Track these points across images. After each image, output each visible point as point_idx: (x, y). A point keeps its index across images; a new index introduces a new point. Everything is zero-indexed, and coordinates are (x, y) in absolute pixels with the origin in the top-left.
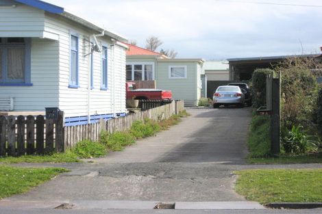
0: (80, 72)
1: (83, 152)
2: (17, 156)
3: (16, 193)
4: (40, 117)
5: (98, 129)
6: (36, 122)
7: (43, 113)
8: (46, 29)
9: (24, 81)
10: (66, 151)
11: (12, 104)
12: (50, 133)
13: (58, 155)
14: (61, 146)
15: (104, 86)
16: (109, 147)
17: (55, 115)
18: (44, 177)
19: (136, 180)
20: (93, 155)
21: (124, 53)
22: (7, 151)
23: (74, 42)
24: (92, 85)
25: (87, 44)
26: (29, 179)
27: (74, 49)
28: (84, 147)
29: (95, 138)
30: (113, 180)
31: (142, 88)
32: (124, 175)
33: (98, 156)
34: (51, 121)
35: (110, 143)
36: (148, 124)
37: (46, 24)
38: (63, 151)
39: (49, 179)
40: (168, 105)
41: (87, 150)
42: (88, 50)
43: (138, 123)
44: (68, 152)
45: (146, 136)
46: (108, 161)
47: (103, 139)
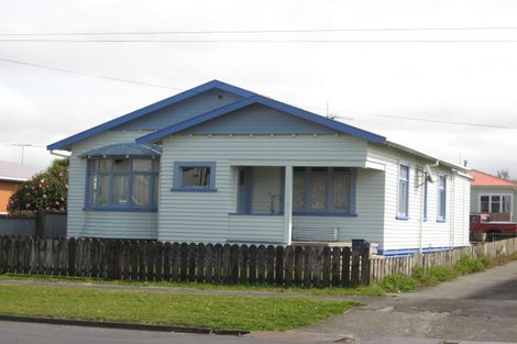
0: (410, 203)
1: (391, 286)
2: (321, 288)
3: (302, 325)
4: (346, 249)
5: (410, 263)
6: (342, 254)
7: (350, 245)
8: (369, 159)
9: (348, 211)
10: (371, 283)
11: (335, 235)
12: (356, 266)
13: (362, 288)
14: (367, 280)
15: (441, 218)
16: (422, 281)
17: (361, 247)
18: (337, 310)
19: (429, 316)
20: (401, 289)
21: (468, 184)
22: (312, 282)
23: (404, 172)
24: (425, 216)
25: (420, 174)
26: (320, 312)
27: (405, 179)
28: (393, 281)
29: (408, 271)
30: (405, 316)
31: (497, 220)
32: (419, 311)
33: (407, 290)
34: (357, 253)
35: (424, 277)
36: (481, 258)
37: (369, 154)
38: (368, 284)
39: (341, 312)
40: (511, 240)
41: (395, 283)
42: (421, 180)
43: (466, 257)
44: (374, 286)
45: (474, 271)
46: (412, 296)
47: (417, 273)
